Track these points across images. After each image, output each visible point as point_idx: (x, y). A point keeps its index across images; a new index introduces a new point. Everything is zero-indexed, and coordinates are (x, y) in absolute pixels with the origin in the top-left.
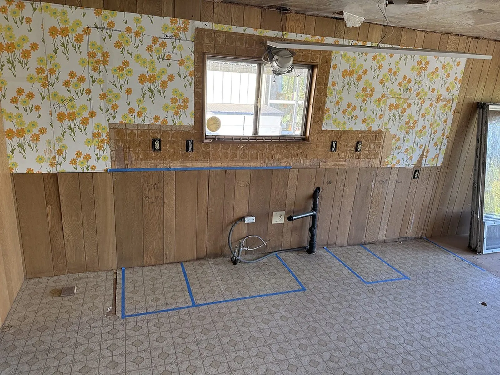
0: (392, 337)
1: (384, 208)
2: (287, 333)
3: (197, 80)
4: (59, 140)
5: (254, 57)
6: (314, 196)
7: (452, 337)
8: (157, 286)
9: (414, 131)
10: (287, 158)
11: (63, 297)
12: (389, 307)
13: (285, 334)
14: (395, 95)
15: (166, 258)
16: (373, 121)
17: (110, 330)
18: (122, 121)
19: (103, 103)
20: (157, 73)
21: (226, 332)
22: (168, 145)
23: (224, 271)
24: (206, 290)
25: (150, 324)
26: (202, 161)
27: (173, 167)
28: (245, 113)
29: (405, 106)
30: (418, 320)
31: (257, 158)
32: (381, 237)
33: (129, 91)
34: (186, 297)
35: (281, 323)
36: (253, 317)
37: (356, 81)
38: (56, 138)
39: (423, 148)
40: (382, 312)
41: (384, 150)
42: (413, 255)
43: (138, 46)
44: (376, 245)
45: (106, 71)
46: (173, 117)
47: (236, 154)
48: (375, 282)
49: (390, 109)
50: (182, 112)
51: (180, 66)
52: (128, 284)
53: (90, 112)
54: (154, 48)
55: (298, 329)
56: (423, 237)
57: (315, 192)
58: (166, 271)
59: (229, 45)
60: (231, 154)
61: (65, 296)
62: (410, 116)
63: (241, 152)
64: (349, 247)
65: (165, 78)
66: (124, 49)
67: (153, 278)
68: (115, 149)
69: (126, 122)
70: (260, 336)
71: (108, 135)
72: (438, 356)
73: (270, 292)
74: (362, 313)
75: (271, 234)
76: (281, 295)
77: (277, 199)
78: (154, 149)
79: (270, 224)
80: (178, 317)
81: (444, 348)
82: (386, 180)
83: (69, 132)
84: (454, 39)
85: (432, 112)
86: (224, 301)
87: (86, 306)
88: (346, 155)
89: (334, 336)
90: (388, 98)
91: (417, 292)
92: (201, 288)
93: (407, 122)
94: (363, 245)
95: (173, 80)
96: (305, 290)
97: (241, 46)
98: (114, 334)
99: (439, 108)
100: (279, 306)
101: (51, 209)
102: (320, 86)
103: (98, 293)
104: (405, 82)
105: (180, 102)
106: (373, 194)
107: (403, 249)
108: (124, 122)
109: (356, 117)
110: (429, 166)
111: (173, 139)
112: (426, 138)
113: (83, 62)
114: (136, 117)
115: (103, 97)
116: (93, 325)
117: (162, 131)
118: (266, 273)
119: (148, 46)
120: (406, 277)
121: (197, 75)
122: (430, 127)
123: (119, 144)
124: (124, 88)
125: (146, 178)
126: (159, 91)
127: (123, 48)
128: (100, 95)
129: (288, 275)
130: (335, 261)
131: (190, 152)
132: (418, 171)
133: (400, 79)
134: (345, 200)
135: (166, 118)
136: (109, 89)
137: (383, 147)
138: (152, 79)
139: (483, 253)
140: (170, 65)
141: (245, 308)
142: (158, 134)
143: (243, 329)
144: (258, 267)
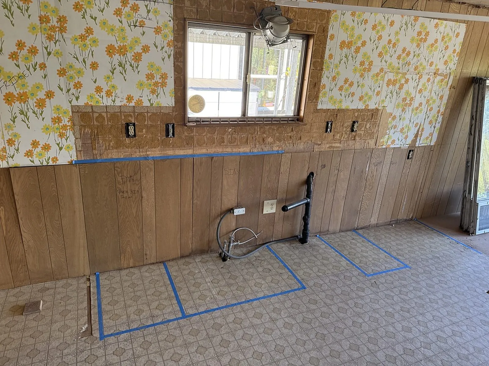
0: (407, 340)
1: (378, 191)
2: (294, 344)
3: (176, 51)
4: (8, 127)
5: (243, 24)
6: (308, 182)
7: (468, 335)
8: (138, 294)
9: (411, 108)
10: (280, 141)
11: (26, 315)
12: (397, 303)
13: (292, 346)
14: (393, 69)
15: (147, 259)
16: (370, 98)
17: (87, 356)
18: (87, 102)
19: (62, 81)
20: (128, 43)
21: (226, 349)
22: (144, 130)
23: (213, 270)
24: (196, 295)
25: (135, 345)
26: (185, 147)
27: (151, 156)
28: (220, 89)
29: (403, 81)
30: (429, 316)
31: (247, 142)
32: (374, 221)
33: (94, 66)
34: (173, 306)
35: (285, 331)
36: (253, 326)
37: (354, 53)
38: (5, 125)
39: (418, 127)
40: (390, 310)
41: (379, 129)
42: (408, 240)
43: (103, 9)
44: (368, 229)
45: (64, 40)
46: (149, 96)
47: (223, 138)
48: (377, 274)
49: (388, 85)
50: (160, 90)
51: (156, 34)
52: (104, 294)
53: (46, 92)
54: (124, 12)
55: (305, 338)
56: (414, 218)
57: (309, 177)
58: (147, 274)
59: (214, 9)
60: (218, 139)
61: (29, 314)
62: (407, 93)
63: (229, 136)
64: (342, 234)
65: (138, 49)
66: (86, 13)
67: (133, 284)
68: (81, 137)
69: (92, 103)
70: (265, 351)
71: (72, 119)
72: (460, 360)
73: (267, 293)
74: (370, 312)
75: (262, 225)
76: (280, 296)
77: (268, 186)
78: (128, 136)
79: (260, 214)
80: (167, 332)
81: (463, 350)
82: (381, 162)
83: (20, 117)
84: (455, 7)
85: (429, 88)
86: (217, 309)
87: (56, 326)
88: (342, 136)
89: (346, 344)
90: (386, 73)
91: (421, 282)
92: (190, 293)
93: (404, 100)
94: (355, 230)
95: (148, 52)
96: (305, 288)
97: (228, 11)
98: (92, 361)
99: (436, 84)
100: (280, 310)
101: (5, 211)
102: (316, 59)
103: (69, 308)
104: (404, 54)
105: (157, 79)
106: (367, 176)
107: (397, 233)
108: (90, 104)
109: (353, 94)
110: (423, 145)
111: (150, 123)
112: (422, 115)
113: (34, 28)
114: (105, 98)
115: (62, 73)
116: (65, 352)
117: (136, 114)
118: (260, 269)
119: (116, 9)
120: (406, 266)
121: (176, 45)
122: (426, 104)
123: (85, 130)
124: (88, 63)
125: (119, 170)
126: (131, 65)
127: (84, 10)
128: (58, 70)
129: (284, 271)
130: (330, 251)
131: (171, 137)
132: (413, 151)
133: (399, 52)
134: (339, 185)
135: (140, 98)
136: (69, 63)
137: (378, 126)
138: (122, 51)
139: (475, 234)
140: (144, 33)
141: (243, 315)
142: (131, 117)
143: (244, 343)
144: (249, 262)
